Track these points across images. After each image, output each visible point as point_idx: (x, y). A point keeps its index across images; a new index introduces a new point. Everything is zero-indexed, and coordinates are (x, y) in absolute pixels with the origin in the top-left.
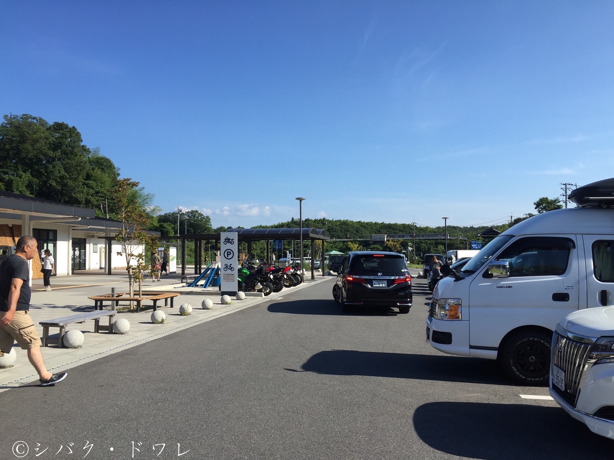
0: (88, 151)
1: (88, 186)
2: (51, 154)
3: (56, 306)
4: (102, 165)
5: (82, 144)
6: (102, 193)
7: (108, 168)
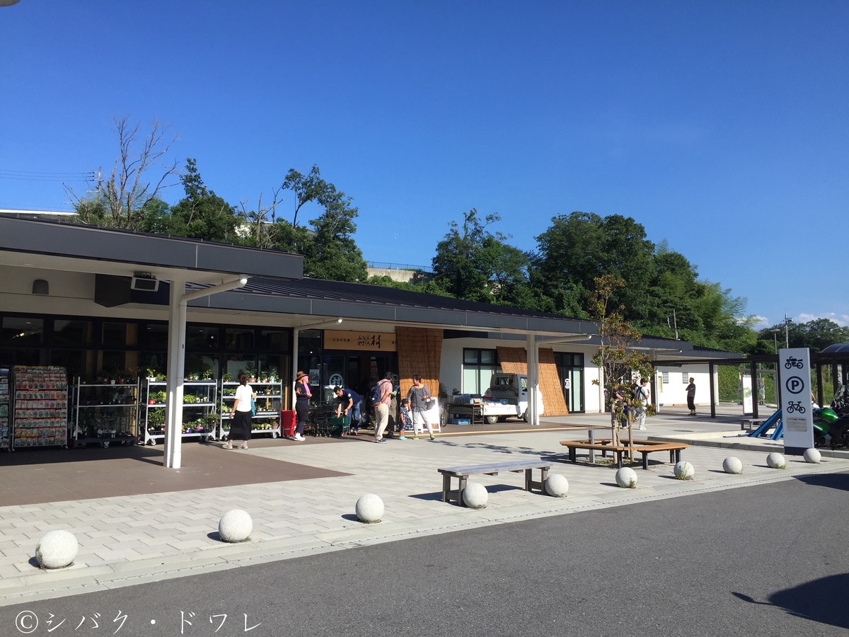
0: (652, 247)
1: (652, 294)
2: (605, 256)
3: (532, 451)
4: (673, 264)
5: (645, 239)
6: (671, 302)
7: (680, 268)
